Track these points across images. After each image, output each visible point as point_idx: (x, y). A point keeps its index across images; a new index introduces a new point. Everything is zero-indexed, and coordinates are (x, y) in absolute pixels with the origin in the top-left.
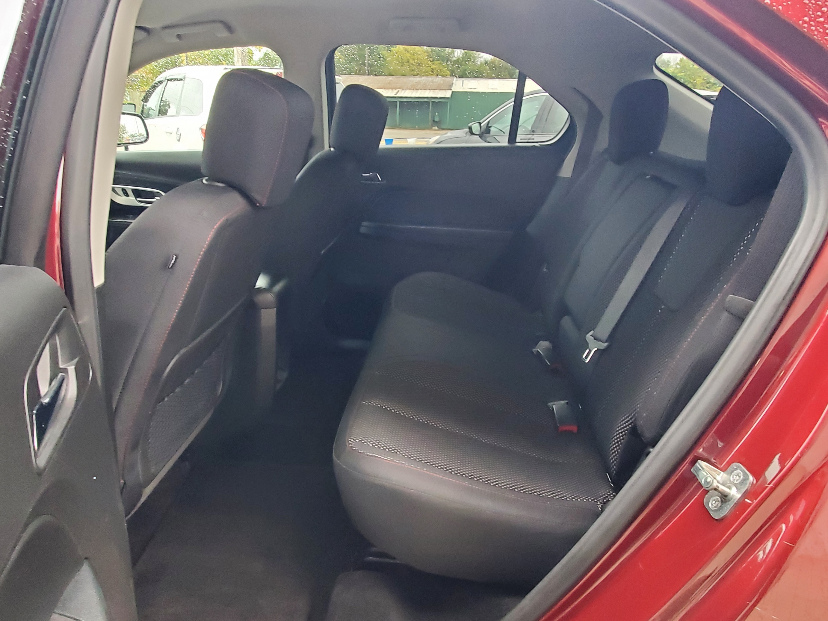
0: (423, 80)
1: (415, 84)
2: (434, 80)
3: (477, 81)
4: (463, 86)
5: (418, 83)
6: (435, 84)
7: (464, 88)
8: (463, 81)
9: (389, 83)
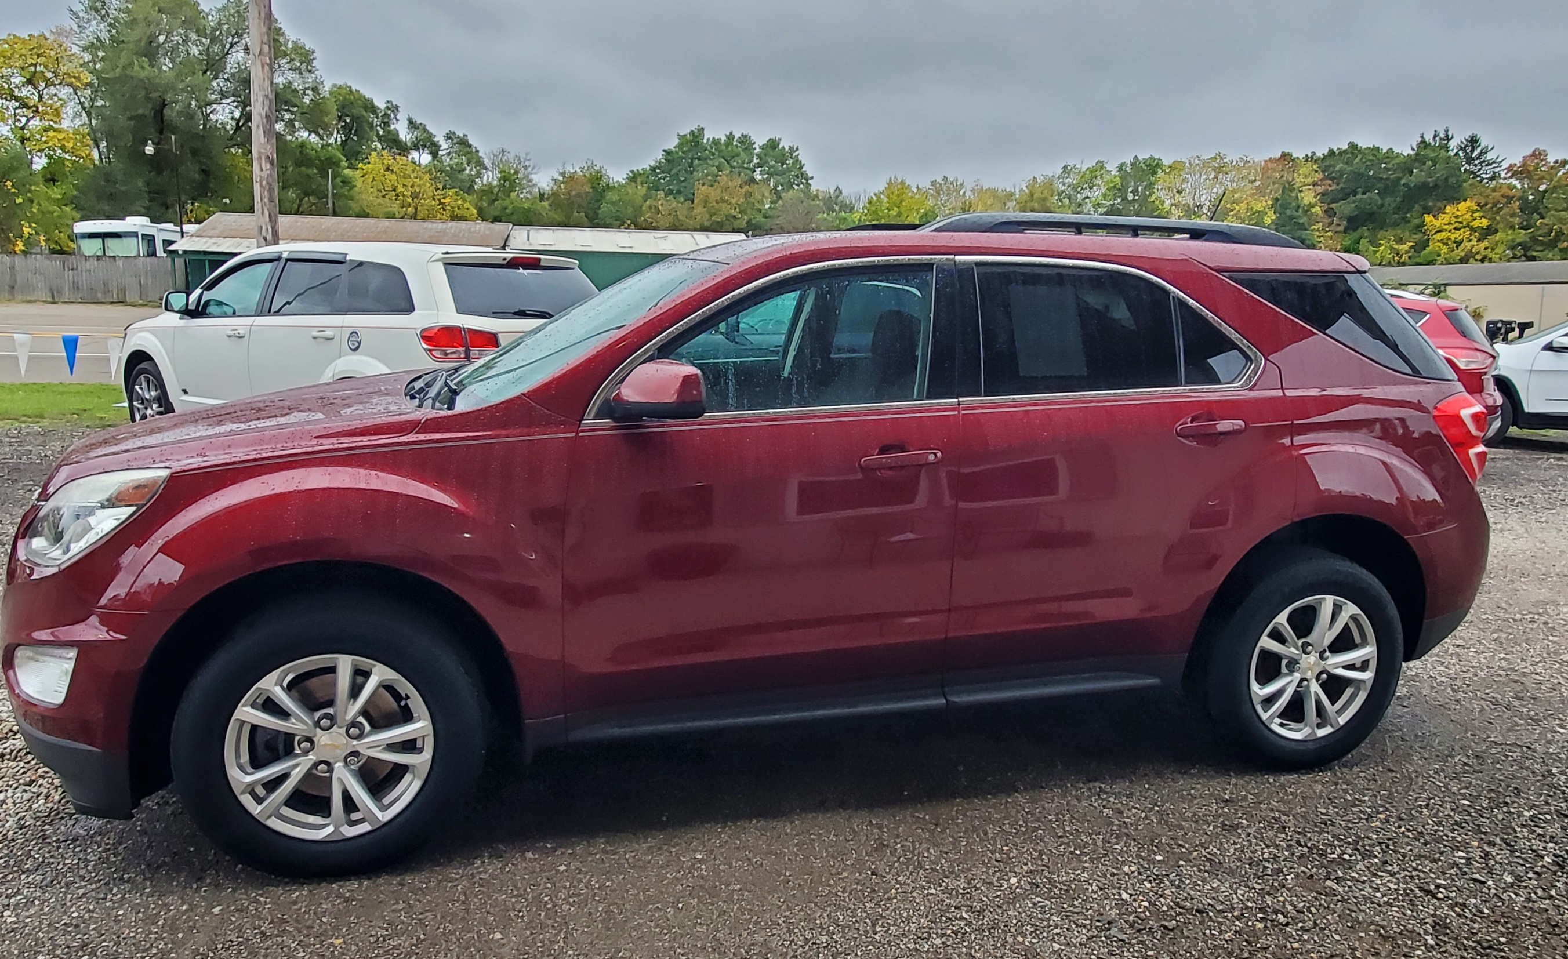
0: (452, 227)
1: (437, 234)
2: (472, 229)
3: (551, 232)
4: (528, 240)
5: (444, 232)
6: (475, 235)
7: (531, 244)
8: (529, 231)
9: (385, 232)
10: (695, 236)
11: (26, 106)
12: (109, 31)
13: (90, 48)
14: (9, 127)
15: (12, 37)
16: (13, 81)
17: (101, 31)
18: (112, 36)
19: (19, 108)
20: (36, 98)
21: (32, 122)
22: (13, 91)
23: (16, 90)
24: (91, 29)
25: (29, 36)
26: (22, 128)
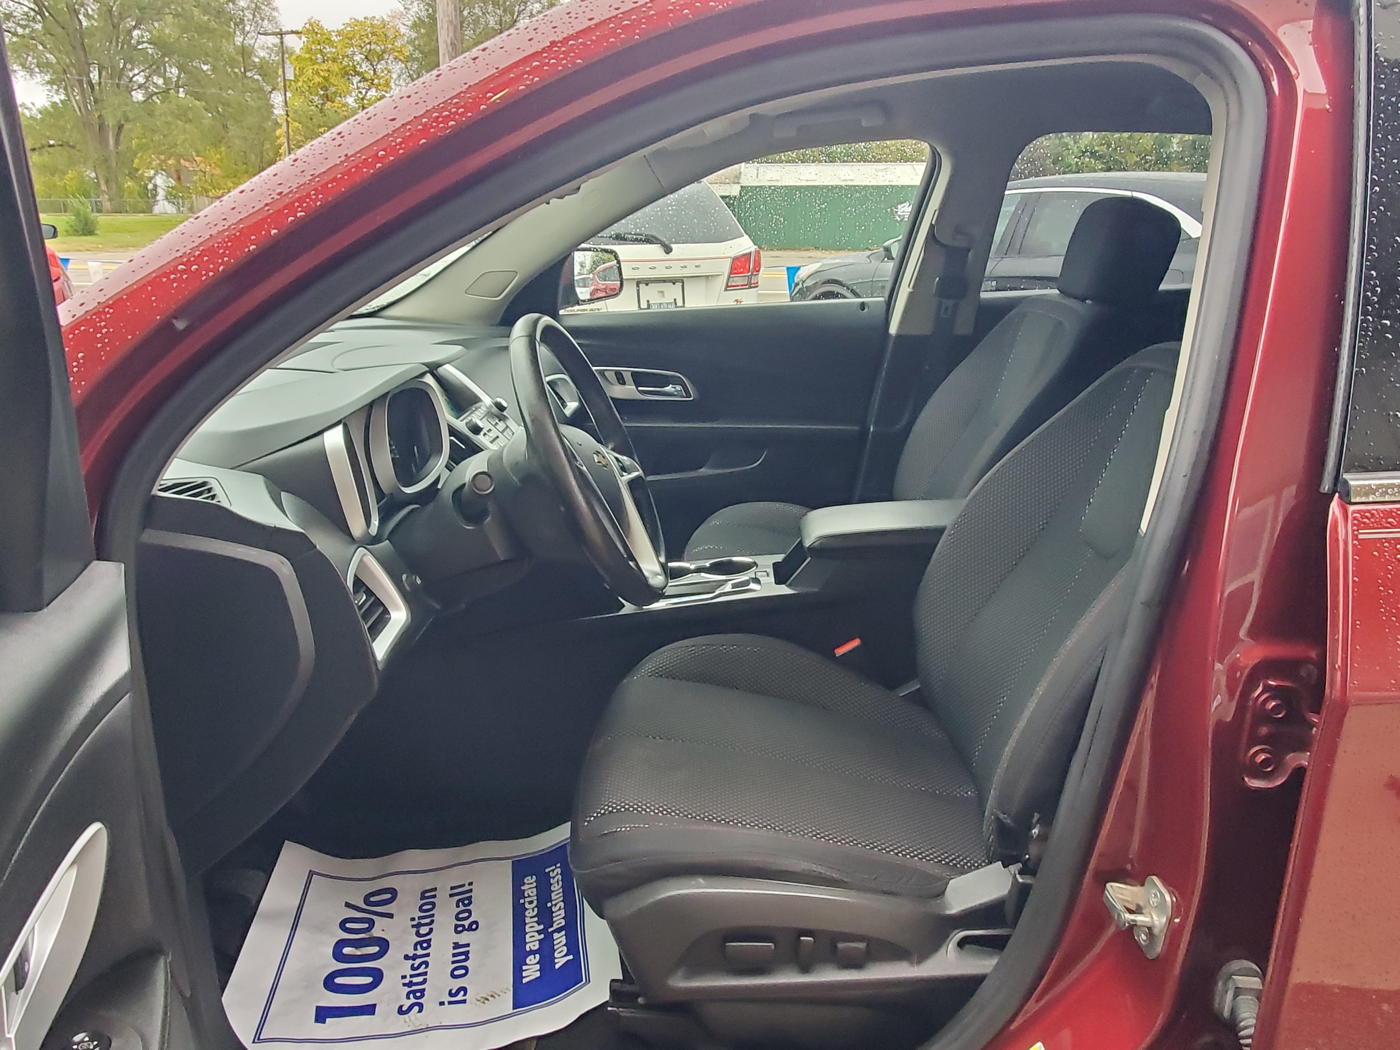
3: (779, 168)
7: (759, 181)
8: (758, 168)
10: (915, 167)
11: (364, 79)
12: (428, 10)
13: (415, 26)
14: (353, 99)
15: (353, 20)
16: (355, 58)
17: (421, 11)
18: (430, 14)
19: (360, 82)
20: (372, 72)
21: (369, 93)
22: (356, 68)
23: (358, 66)
24: (414, 9)
25: (365, 18)
26: (363, 99)
